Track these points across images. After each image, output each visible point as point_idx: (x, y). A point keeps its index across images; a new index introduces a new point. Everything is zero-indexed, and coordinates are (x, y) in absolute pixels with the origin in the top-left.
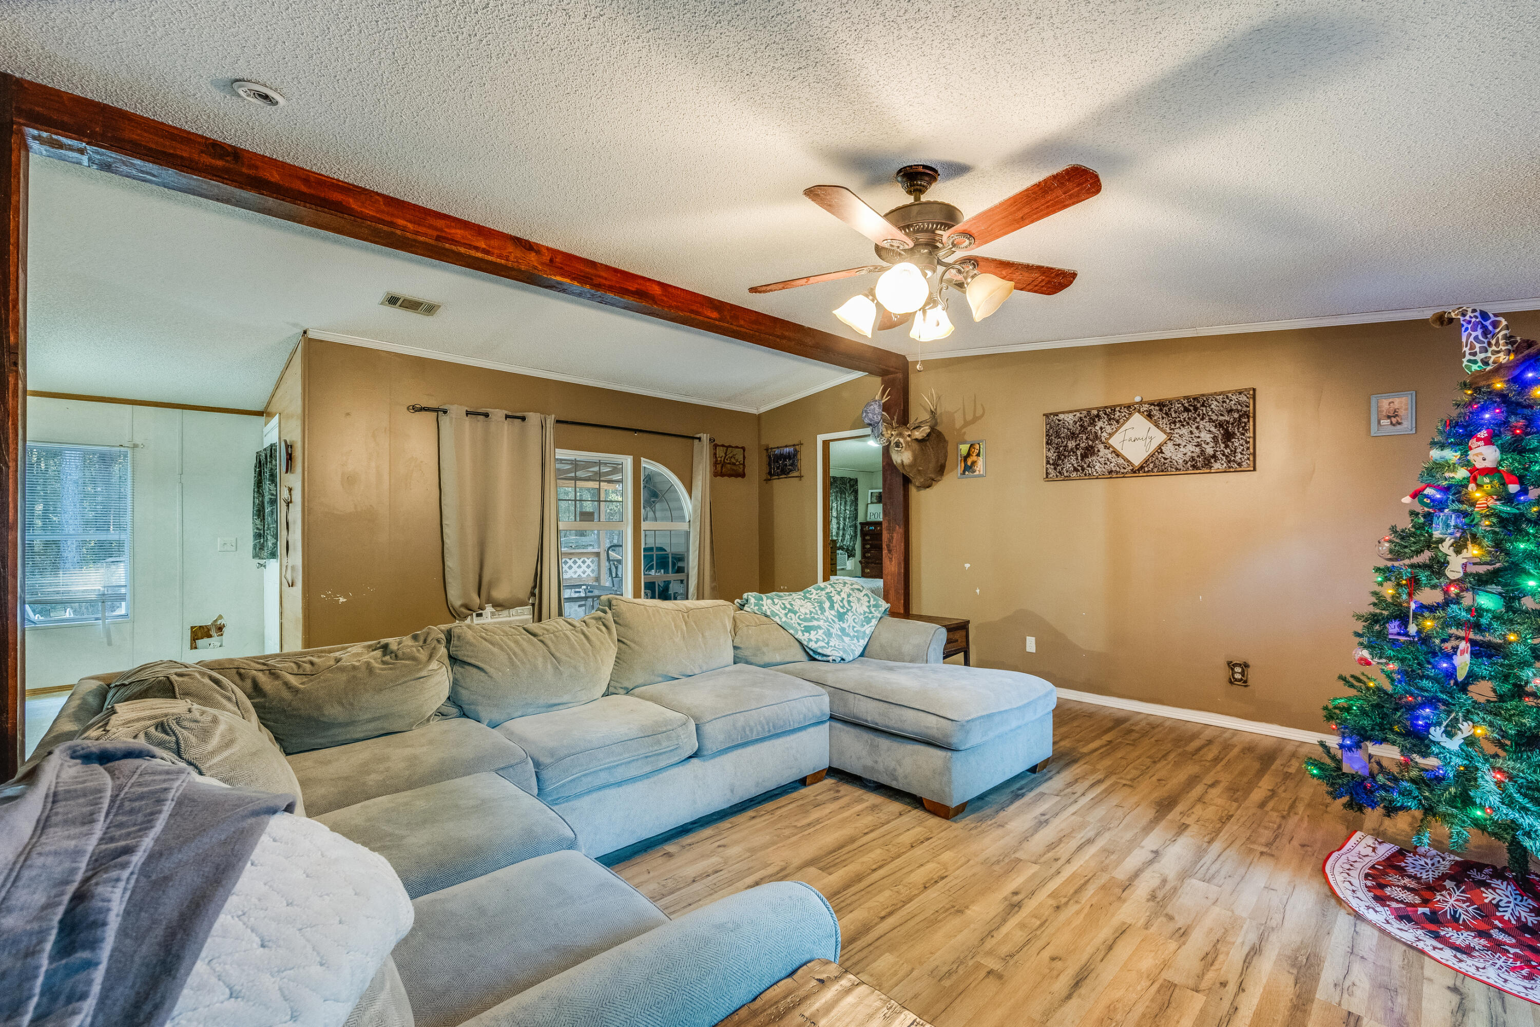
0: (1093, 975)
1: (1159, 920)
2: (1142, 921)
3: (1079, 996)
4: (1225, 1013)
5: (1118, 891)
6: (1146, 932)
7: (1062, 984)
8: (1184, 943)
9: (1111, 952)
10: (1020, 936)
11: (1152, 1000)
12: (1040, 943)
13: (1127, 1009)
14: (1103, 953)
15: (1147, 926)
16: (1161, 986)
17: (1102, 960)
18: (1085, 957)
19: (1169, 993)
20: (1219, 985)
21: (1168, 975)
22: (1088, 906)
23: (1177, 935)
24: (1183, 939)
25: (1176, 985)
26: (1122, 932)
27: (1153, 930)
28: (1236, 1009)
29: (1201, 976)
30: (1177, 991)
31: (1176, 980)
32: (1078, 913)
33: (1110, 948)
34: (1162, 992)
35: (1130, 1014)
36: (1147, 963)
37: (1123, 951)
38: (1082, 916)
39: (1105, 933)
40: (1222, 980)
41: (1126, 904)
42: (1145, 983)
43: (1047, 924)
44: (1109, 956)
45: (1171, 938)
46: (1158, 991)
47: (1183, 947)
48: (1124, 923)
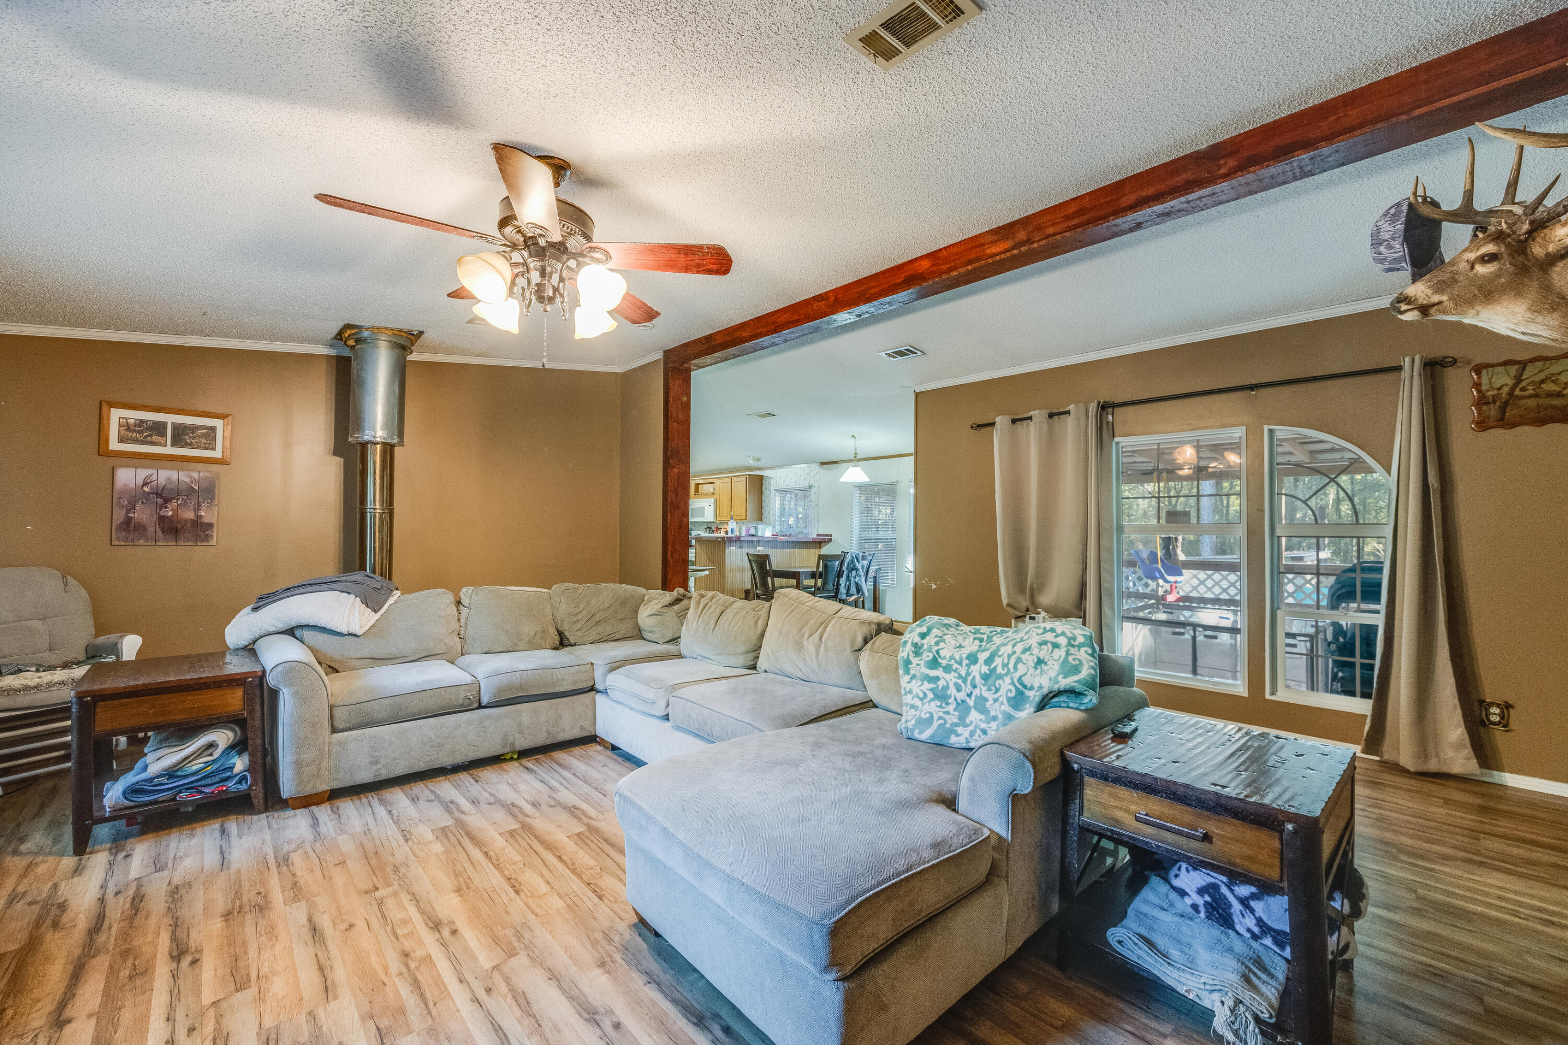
0: (310, 942)
1: (307, 1034)
2: (321, 1015)
3: (304, 926)
4: (177, 1008)
5: (384, 1023)
6: (308, 1009)
7: (325, 922)
8: (259, 1034)
9: (316, 967)
10: (395, 915)
11: (248, 966)
12: (375, 924)
13: (262, 946)
14: (322, 960)
15: (311, 1014)
16: (250, 980)
17: (316, 955)
18: (331, 946)
19: (238, 983)
20: (196, 1025)
21: (251, 993)
22: (386, 981)
23: (273, 1036)
24: (264, 1037)
25: (237, 991)
26: (328, 989)
27: (303, 1018)
28: (168, 1020)
29: (219, 1018)
30: (233, 988)
31: (240, 996)
32: (386, 968)
33: (321, 968)
34: (245, 977)
35: (256, 946)
36: (278, 987)
37: (308, 978)
38: (379, 969)
39: (340, 974)
40: (195, 1033)
41: (356, 1017)
42: (265, 970)
43: (392, 938)
44: (315, 962)
45: (277, 1027)
46: (248, 975)
47: (256, 1030)
48: (336, 997)
